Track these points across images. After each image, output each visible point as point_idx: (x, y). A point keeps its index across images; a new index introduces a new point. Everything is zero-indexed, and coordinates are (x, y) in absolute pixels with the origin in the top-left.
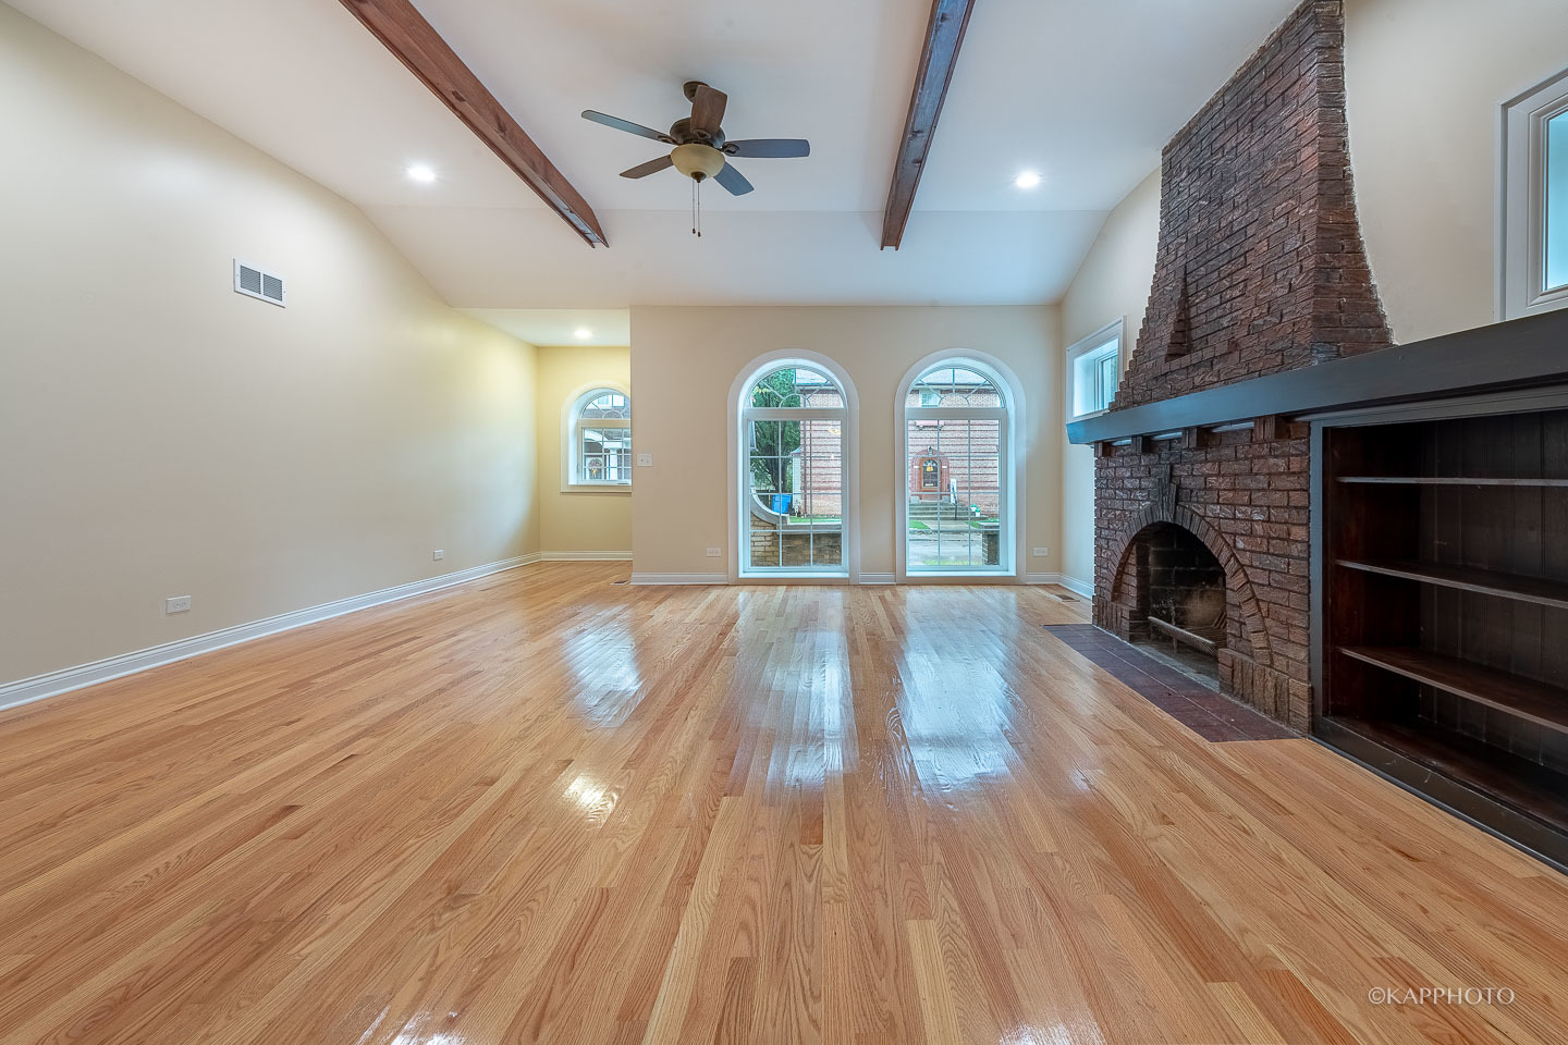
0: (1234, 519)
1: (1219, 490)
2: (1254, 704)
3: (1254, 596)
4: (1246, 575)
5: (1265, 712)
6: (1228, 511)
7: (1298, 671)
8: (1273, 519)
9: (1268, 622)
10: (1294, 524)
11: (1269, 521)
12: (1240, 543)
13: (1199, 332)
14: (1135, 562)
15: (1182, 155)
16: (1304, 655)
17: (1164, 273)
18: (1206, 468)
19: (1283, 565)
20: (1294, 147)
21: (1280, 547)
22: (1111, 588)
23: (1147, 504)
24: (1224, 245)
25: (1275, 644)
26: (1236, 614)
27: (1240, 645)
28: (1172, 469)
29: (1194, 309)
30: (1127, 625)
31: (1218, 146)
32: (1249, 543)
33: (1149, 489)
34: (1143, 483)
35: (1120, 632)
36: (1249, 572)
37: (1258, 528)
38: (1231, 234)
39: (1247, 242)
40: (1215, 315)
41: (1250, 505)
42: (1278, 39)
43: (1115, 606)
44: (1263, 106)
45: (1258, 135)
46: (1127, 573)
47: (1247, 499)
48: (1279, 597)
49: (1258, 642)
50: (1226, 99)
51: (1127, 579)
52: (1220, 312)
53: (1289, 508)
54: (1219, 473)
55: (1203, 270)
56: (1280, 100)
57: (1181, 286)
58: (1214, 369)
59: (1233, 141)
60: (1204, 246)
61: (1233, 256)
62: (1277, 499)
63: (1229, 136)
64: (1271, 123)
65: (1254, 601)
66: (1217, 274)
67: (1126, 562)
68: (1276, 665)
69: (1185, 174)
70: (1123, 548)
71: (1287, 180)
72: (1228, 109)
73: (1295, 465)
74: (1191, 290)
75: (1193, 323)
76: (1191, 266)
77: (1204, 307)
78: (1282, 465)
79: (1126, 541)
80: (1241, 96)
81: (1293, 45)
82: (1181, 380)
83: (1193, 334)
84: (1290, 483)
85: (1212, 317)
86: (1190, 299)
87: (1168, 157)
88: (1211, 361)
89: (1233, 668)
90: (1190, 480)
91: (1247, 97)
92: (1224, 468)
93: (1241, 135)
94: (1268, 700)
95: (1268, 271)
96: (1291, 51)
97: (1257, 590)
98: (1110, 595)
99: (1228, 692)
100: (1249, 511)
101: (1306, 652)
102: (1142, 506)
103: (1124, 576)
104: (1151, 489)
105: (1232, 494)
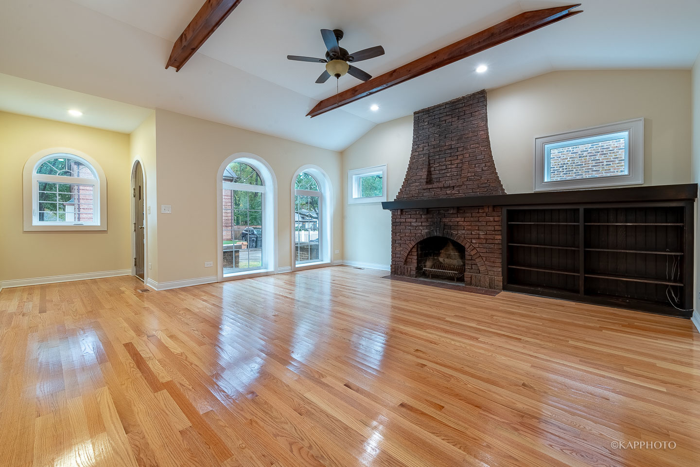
0: (471, 234)
1: (464, 226)
2: (480, 286)
3: (480, 256)
4: (477, 250)
5: (486, 288)
6: (469, 232)
7: (498, 274)
8: (488, 233)
9: (486, 262)
10: (496, 235)
11: (486, 234)
12: (474, 241)
13: (435, 176)
14: (415, 250)
15: (424, 117)
16: (500, 269)
17: (417, 154)
18: (458, 219)
19: (492, 246)
20: (476, 129)
21: (491, 241)
22: (404, 261)
23: (426, 231)
24: (448, 151)
25: (489, 268)
26: (470, 262)
27: (471, 271)
28: (440, 219)
29: (433, 168)
30: (414, 273)
31: (443, 119)
32: (478, 241)
33: (427, 226)
34: (423, 224)
35: (410, 275)
36: (478, 249)
37: (482, 237)
38: (451, 148)
39: (458, 152)
40: (443, 172)
41: (478, 230)
42: (470, 97)
43: (406, 267)
44: (463, 114)
45: (461, 121)
46: (411, 255)
47: (477, 228)
48: (490, 255)
49: (482, 269)
50: (447, 106)
51: (411, 257)
52: (446, 171)
53: (495, 231)
54: (464, 221)
55: (437, 157)
56: (470, 114)
57: (427, 160)
58: (455, 189)
59: (450, 120)
60: (438, 149)
61: (452, 155)
62: (490, 228)
63: (448, 118)
64: (467, 120)
65: (480, 257)
66: (444, 159)
67: (411, 251)
68: (490, 274)
69: (426, 124)
70: (411, 246)
71: (474, 138)
72: (447, 110)
73: (497, 219)
74: (432, 162)
75: (433, 173)
76: (432, 154)
77: (438, 168)
78: (492, 219)
79: (414, 244)
80: (453, 108)
81: (476, 101)
82: (438, 191)
83: (433, 176)
84: (495, 224)
85: (442, 172)
86: (431, 165)
87: (417, 115)
88: (454, 187)
89: (471, 278)
90: (450, 223)
91: (457, 109)
92: (466, 219)
93: (454, 119)
94: (487, 284)
95: (471, 163)
96: (475, 102)
97: (481, 254)
98: (403, 263)
99: (469, 285)
100: (478, 232)
101: (501, 268)
102: (423, 232)
103: (409, 256)
104: (428, 226)
105: (470, 227)
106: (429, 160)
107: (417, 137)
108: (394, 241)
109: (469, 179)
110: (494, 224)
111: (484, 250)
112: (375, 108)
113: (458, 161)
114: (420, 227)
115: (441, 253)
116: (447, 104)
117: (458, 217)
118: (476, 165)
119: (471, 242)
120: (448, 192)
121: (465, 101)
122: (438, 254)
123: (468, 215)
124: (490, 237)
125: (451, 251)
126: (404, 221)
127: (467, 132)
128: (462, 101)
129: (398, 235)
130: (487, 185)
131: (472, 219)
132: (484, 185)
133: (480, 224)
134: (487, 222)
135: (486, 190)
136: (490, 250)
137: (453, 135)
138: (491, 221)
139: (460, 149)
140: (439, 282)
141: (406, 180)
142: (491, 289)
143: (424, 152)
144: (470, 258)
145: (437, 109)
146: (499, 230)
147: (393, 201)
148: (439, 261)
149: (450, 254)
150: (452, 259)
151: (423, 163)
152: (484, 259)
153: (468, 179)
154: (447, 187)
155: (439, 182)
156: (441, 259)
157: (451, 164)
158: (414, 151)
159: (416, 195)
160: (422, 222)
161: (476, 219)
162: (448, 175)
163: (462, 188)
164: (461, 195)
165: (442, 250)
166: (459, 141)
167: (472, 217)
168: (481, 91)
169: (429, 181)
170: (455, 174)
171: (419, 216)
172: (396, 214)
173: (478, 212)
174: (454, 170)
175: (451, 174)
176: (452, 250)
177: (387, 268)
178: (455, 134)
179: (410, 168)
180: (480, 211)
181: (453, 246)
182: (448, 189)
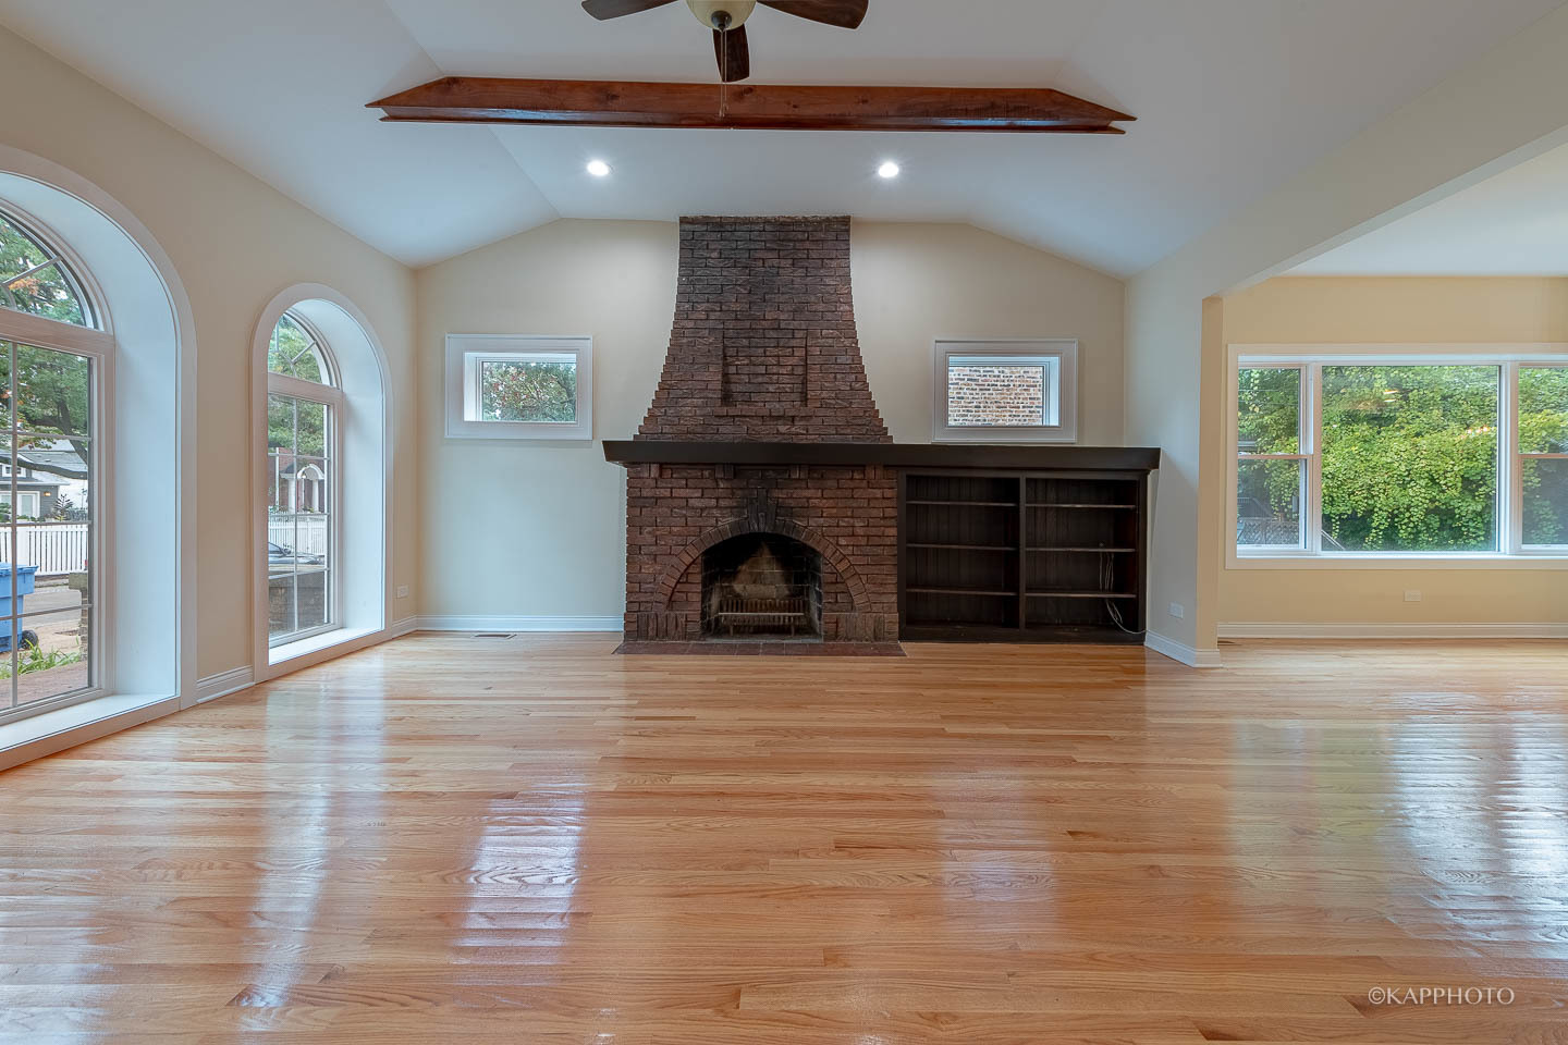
0: (838, 526)
1: (822, 508)
2: (856, 639)
3: (856, 573)
4: (849, 561)
5: (867, 640)
6: (833, 522)
7: (890, 608)
8: (871, 524)
9: (867, 586)
10: (887, 527)
11: (868, 526)
12: (843, 541)
13: (740, 388)
14: (696, 569)
15: (709, 236)
16: (894, 598)
17: (691, 324)
18: (808, 493)
19: (879, 550)
20: (834, 298)
21: (877, 540)
22: (666, 599)
23: (732, 520)
24: (771, 332)
25: (873, 598)
26: (833, 588)
27: (835, 607)
28: (767, 492)
29: (734, 368)
30: (695, 628)
31: (758, 255)
32: (852, 541)
33: (732, 508)
34: (722, 503)
35: (686, 636)
36: (851, 558)
37: (860, 531)
38: (779, 329)
39: (795, 341)
40: (760, 379)
41: (852, 517)
42: (820, 223)
43: (673, 614)
44: (805, 256)
45: (800, 272)
46: (687, 582)
47: (849, 514)
48: (875, 570)
49: (859, 600)
50: (768, 228)
51: (686, 587)
52: (766, 379)
53: (884, 518)
54: (823, 497)
55: (745, 342)
56: (820, 261)
57: (720, 345)
58: (796, 423)
59: (775, 262)
60: (747, 324)
61: (781, 344)
62: (875, 513)
63: (770, 255)
64: (814, 272)
65: (857, 576)
66: (762, 350)
67: (686, 573)
68: (874, 609)
69: (715, 255)
70: (688, 560)
71: (829, 316)
72: (769, 236)
73: (888, 493)
74: (731, 352)
75: (734, 378)
76: (731, 333)
77: (746, 370)
78: (878, 493)
79: (695, 553)
80: (782, 236)
81: (832, 236)
82: (757, 425)
83: (733, 387)
84: (886, 503)
85: (755, 381)
86: (730, 360)
87: (688, 227)
88: (793, 417)
89: (837, 622)
90: (790, 501)
91: (790, 240)
92: (827, 493)
93: (783, 263)
94: (869, 632)
95: (826, 369)
96: (830, 237)
97: (858, 569)
98: (663, 607)
99: (834, 640)
100: (851, 521)
101: (896, 596)
102: (722, 523)
103: (678, 586)
104: (735, 507)
105: (835, 511)
106: (725, 347)
107: (691, 283)
108: (634, 549)
109: (826, 403)
110: (884, 505)
111: (865, 560)
112: (598, 168)
113: (794, 361)
114: (714, 511)
115: (739, 571)
116: (767, 221)
117: (808, 488)
118: (838, 376)
119: (837, 544)
120: (783, 429)
121: (811, 229)
122: (733, 575)
123: (832, 483)
124: (874, 531)
125: (765, 566)
126: (668, 494)
127: (813, 299)
128: (803, 228)
129: (649, 533)
130: (864, 422)
131: (839, 492)
132: (859, 422)
133: (854, 505)
134: (869, 500)
135: (864, 431)
136: (875, 558)
137: (783, 298)
138: (877, 498)
139: (799, 334)
140: (773, 641)
141: (665, 387)
142: (877, 644)
143: (710, 324)
144: (832, 578)
145: (744, 228)
146: (892, 518)
147: (632, 439)
148: (734, 591)
149: (760, 574)
150: (765, 584)
151: (709, 351)
152: (864, 578)
153: (824, 405)
154: (779, 418)
155: (749, 402)
156: (738, 587)
157: (778, 365)
158: (680, 315)
159: (699, 430)
160: (717, 499)
161: (848, 493)
162: (771, 389)
163: (812, 422)
164: (813, 439)
165: (742, 563)
166: (797, 316)
167: (838, 488)
168: (844, 217)
169: (727, 398)
170: (788, 390)
171: (710, 483)
172: (646, 475)
173: (852, 479)
174: (785, 379)
175: (779, 388)
176: (769, 562)
177: (614, 623)
178: (787, 296)
179: (672, 358)
180: (856, 476)
181: (772, 554)
182: (780, 422)
